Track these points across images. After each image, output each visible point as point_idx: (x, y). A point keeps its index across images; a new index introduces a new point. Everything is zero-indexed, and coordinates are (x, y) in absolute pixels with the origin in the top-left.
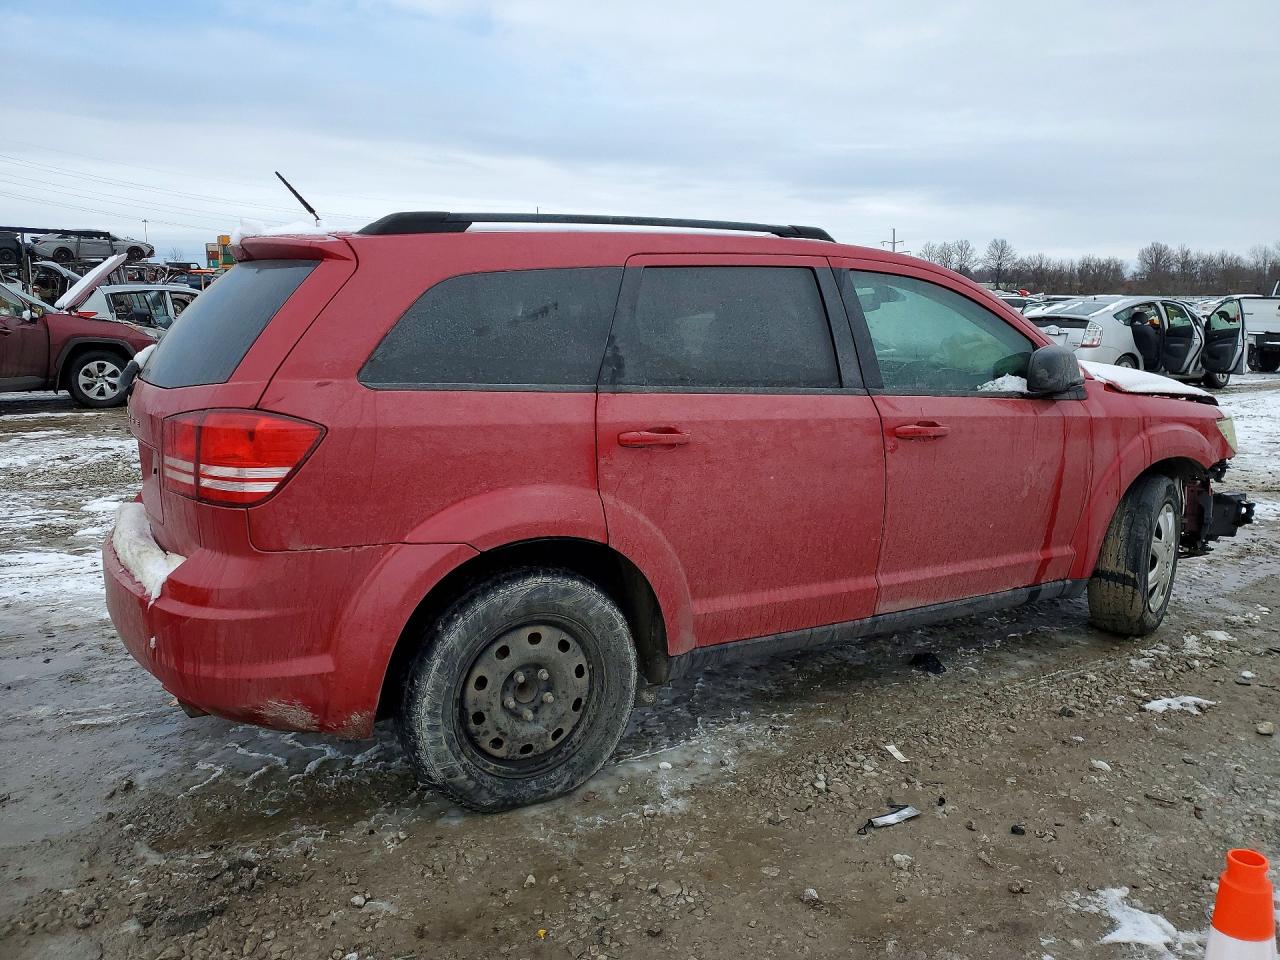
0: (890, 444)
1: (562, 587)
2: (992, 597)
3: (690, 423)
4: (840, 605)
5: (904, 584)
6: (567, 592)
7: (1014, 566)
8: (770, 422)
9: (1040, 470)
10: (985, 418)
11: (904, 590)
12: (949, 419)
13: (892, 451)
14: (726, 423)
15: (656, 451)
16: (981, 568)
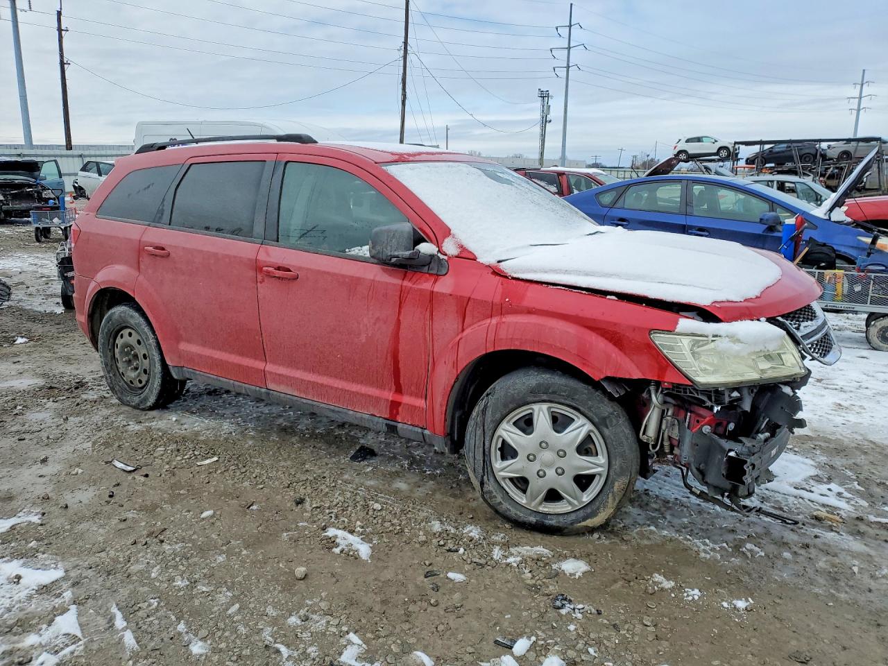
0: (260, 278)
1: (131, 313)
2: (351, 412)
3: (170, 246)
4: (246, 372)
5: (279, 375)
6: (132, 317)
7: (362, 395)
8: (201, 251)
9: (375, 324)
10: (328, 273)
11: (280, 379)
12: (300, 268)
13: (261, 282)
14: (184, 248)
15: (158, 258)
16: (336, 386)
